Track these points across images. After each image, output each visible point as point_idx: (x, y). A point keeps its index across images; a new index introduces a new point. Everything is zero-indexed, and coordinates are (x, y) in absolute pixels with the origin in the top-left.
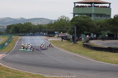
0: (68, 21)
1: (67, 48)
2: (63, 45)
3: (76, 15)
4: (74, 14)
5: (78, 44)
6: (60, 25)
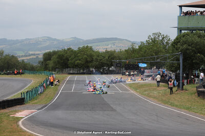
0: (166, 43)
1: (164, 99)
2: (155, 93)
3: (183, 32)
4: (180, 30)
5: (186, 90)
6: (151, 52)
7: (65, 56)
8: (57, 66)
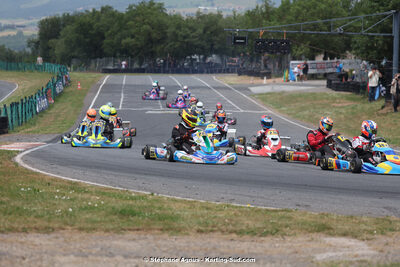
6: (313, 15)
7: (94, 26)
8: (76, 53)
